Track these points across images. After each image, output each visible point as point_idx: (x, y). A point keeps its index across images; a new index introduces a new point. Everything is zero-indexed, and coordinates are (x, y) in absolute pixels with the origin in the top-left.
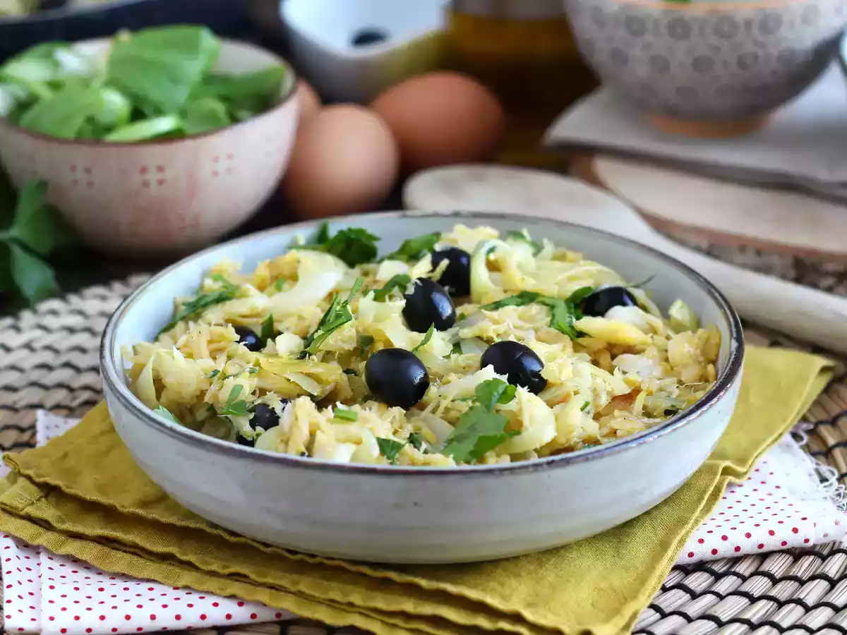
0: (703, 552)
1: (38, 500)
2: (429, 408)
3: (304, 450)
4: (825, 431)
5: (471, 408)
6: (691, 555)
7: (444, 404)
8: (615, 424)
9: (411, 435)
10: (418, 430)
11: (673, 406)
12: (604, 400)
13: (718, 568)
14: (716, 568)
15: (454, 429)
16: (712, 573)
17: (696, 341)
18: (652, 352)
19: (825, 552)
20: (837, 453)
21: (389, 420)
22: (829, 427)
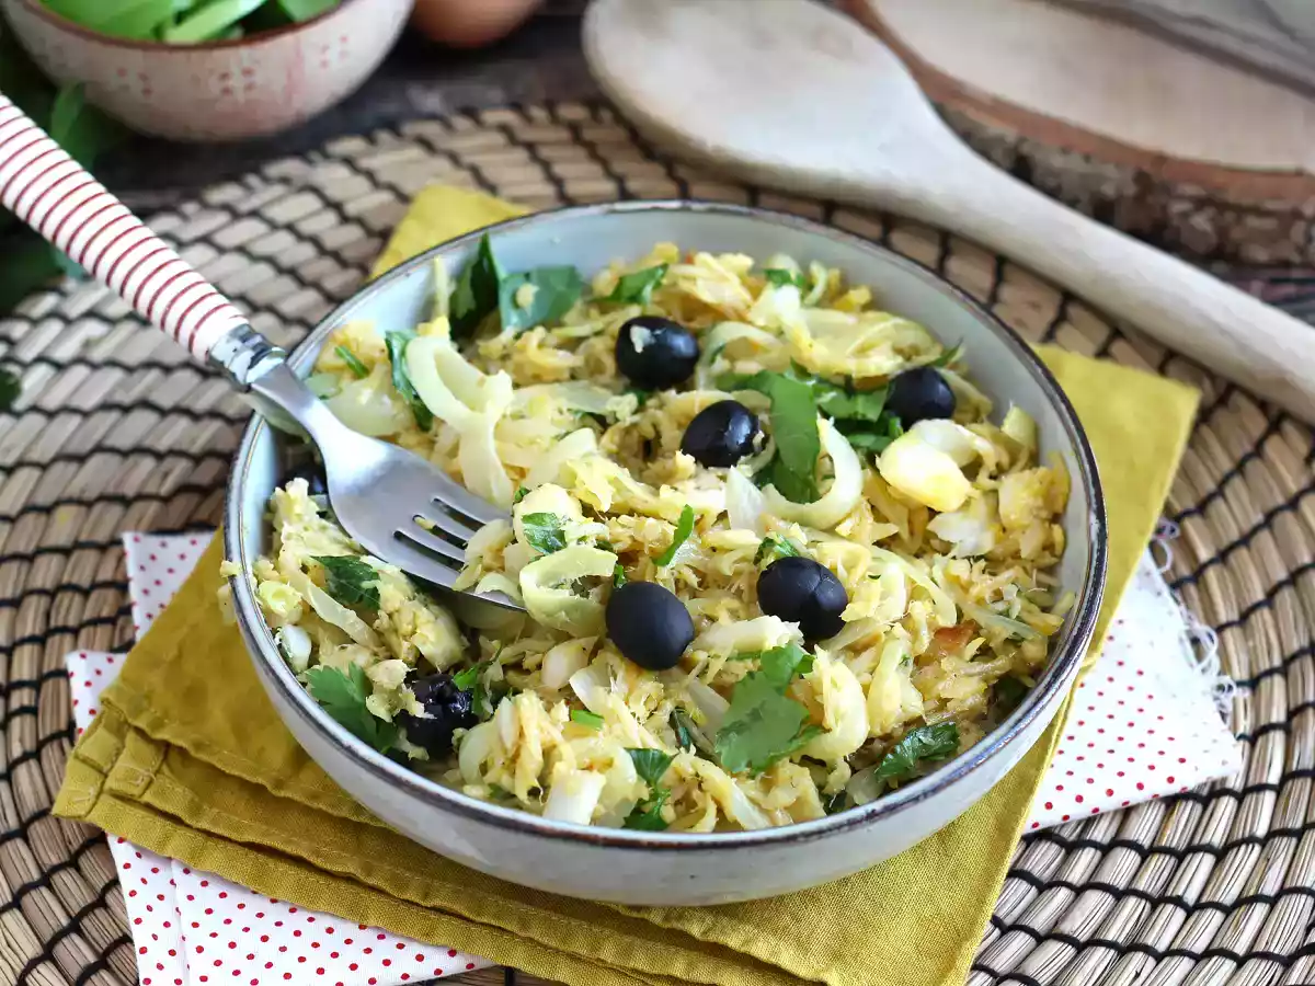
0: (1048, 819)
1: (158, 772)
2: (695, 672)
3: (536, 784)
4: (1192, 526)
5: (751, 674)
6: (1035, 825)
7: (716, 666)
8: (944, 688)
9: (671, 715)
10: (679, 708)
11: (1015, 634)
12: (926, 638)
13: (1069, 834)
14: (1065, 834)
15: (728, 705)
16: (1061, 842)
17: (1037, 486)
18: (981, 508)
19: (1205, 792)
20: (1211, 575)
21: (643, 700)
22: (1197, 519)
